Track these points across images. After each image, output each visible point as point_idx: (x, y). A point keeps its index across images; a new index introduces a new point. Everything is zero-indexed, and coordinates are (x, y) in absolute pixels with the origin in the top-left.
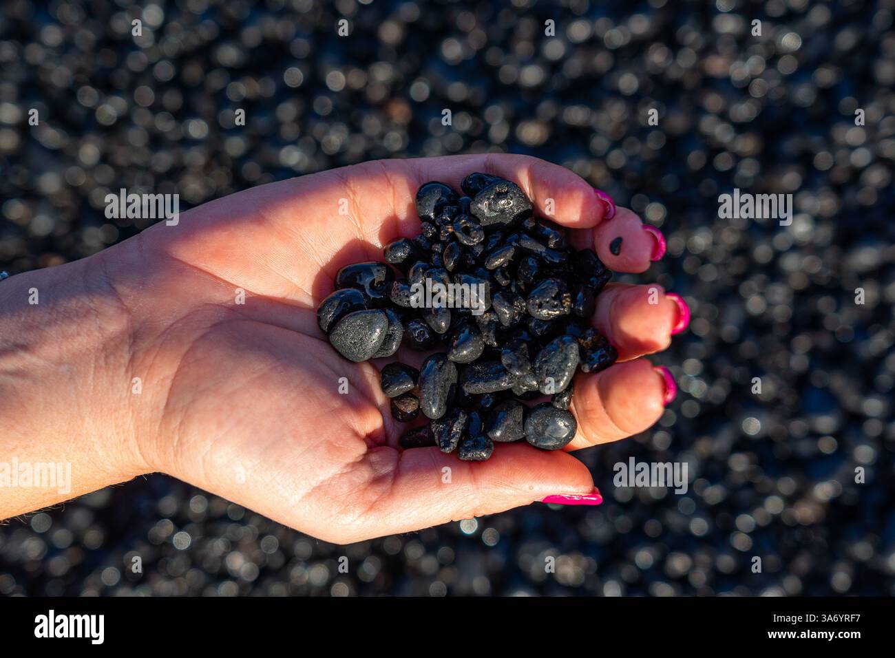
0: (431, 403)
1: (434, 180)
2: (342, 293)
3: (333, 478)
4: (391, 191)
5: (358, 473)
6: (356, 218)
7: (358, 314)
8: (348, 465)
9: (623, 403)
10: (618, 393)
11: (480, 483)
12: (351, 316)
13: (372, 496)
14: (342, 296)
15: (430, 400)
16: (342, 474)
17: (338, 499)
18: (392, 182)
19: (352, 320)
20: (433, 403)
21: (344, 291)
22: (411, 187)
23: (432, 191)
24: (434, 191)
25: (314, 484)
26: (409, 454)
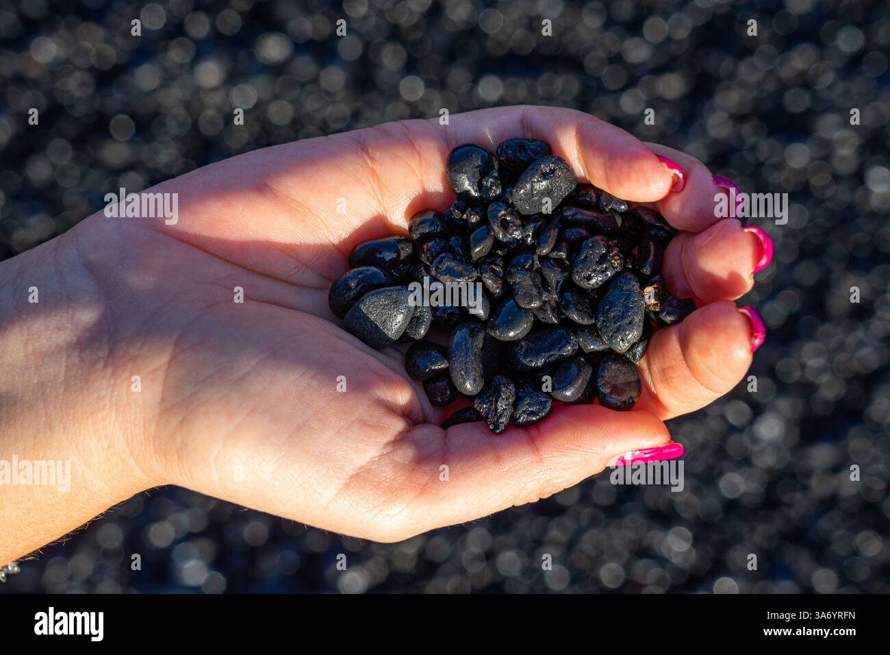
0: (463, 373)
1: (466, 142)
2: (360, 273)
3: (372, 462)
4: (417, 157)
5: (400, 452)
6: (376, 189)
7: (382, 292)
8: (387, 444)
9: (705, 351)
10: (699, 340)
11: (542, 453)
12: (373, 295)
13: (421, 478)
14: (360, 276)
15: (462, 370)
16: (381, 456)
17: (382, 486)
18: (417, 147)
19: (374, 299)
20: (465, 373)
21: (363, 271)
22: (442, 153)
23: (470, 154)
24: (471, 155)
25: (351, 472)
26: (454, 430)
